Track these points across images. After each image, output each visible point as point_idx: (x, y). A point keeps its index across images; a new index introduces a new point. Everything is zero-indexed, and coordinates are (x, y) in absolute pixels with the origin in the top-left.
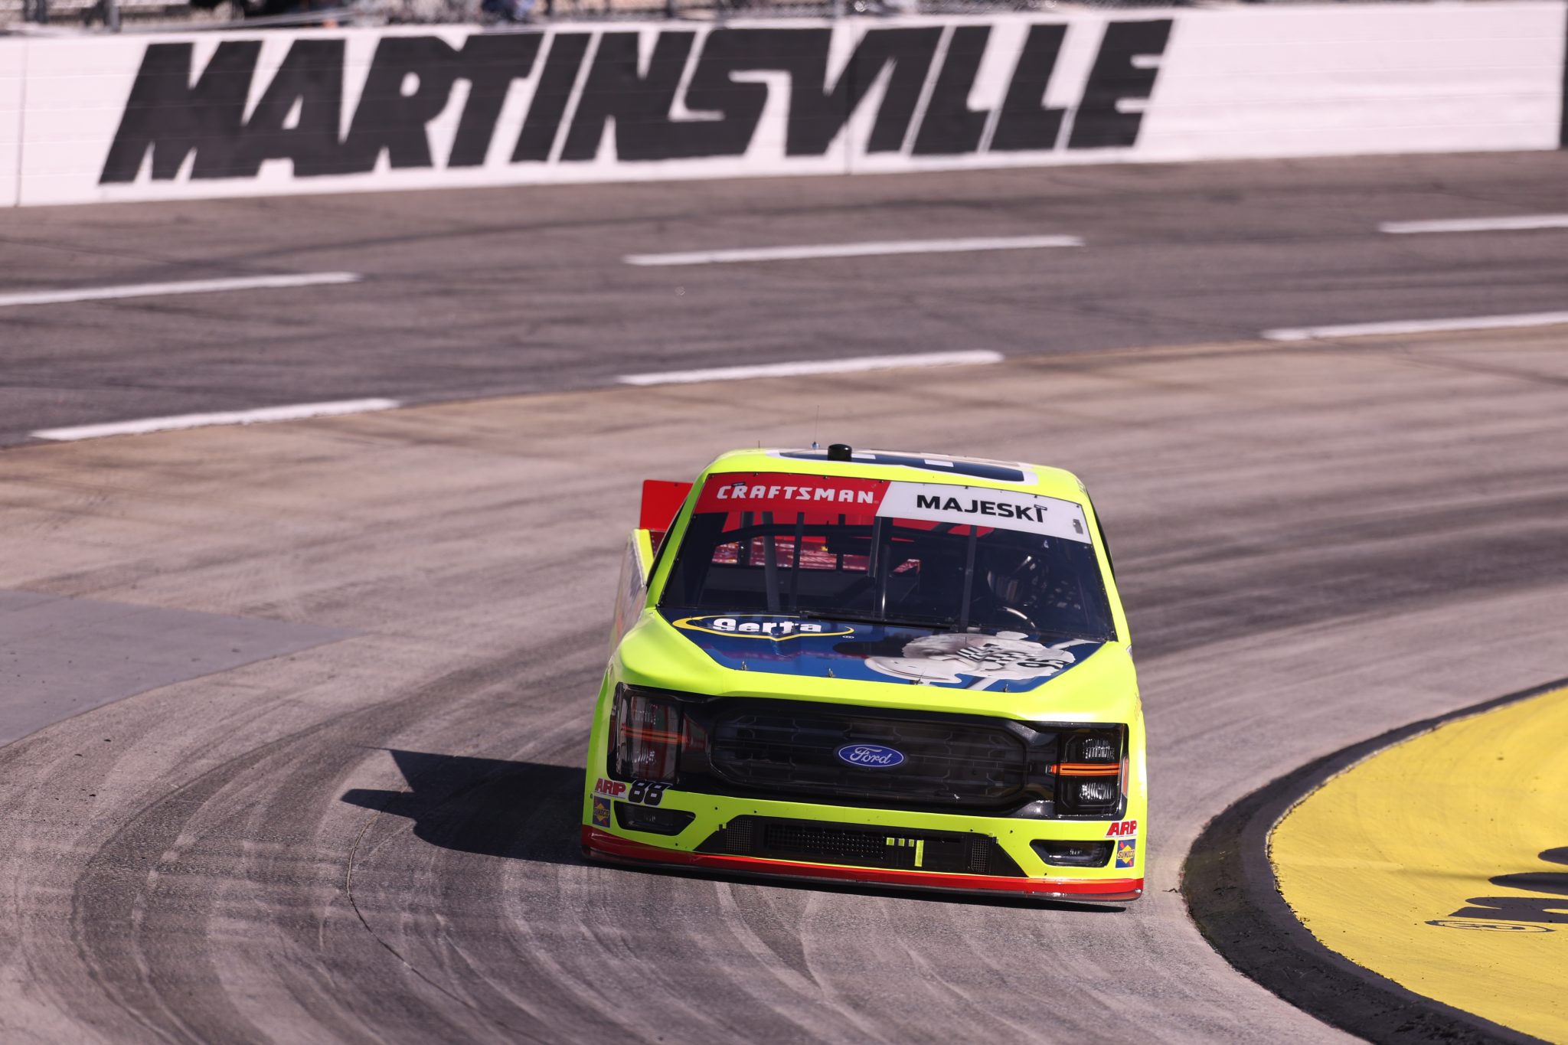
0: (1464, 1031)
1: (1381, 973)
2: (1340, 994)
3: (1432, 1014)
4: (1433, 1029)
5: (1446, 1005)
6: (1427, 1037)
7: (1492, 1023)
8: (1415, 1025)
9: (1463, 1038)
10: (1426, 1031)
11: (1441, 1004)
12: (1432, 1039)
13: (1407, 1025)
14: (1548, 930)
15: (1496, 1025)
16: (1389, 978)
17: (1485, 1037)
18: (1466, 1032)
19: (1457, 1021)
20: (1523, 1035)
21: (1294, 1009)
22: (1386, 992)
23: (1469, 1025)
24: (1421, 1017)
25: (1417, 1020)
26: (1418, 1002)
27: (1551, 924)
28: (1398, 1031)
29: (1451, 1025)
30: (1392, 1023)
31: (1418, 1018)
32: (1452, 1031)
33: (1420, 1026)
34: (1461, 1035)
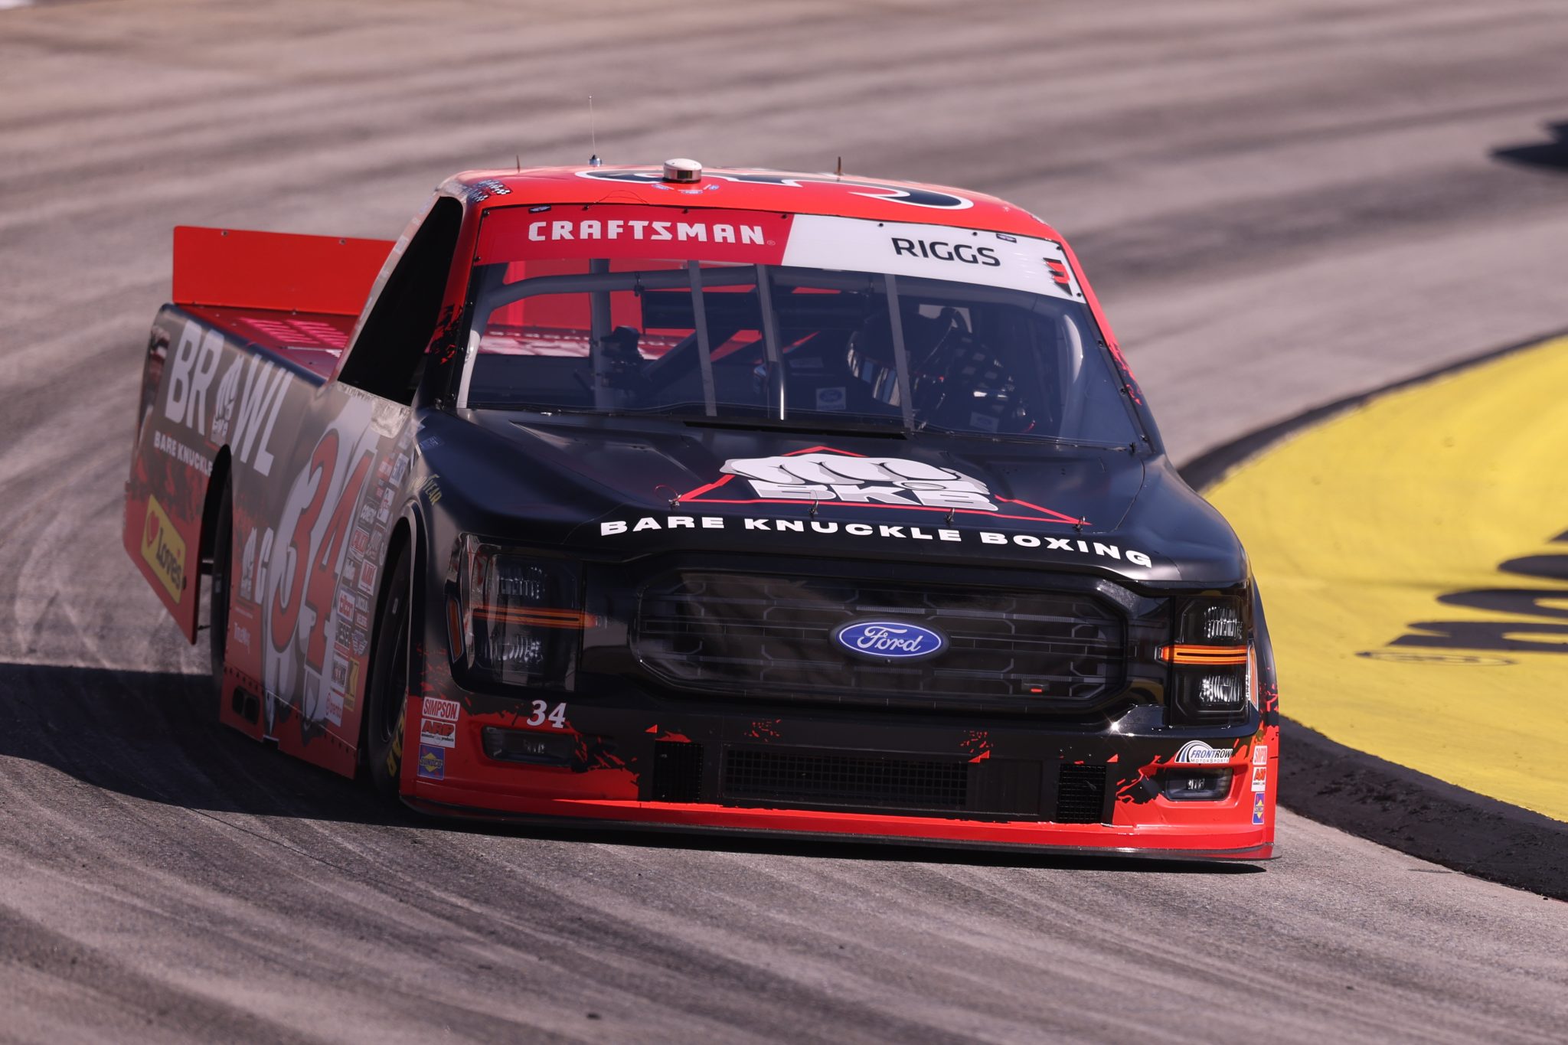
0: (1405, 792)
3: (1364, 771)
4: (1365, 790)
5: (1381, 759)
6: (1358, 801)
7: (1440, 781)
8: (1343, 786)
9: (1403, 801)
10: (1356, 793)
11: (1375, 759)
12: (1364, 803)
13: (1333, 786)
15: (1445, 784)
17: (1430, 799)
19: (1396, 781)
22: (1306, 745)
23: (1411, 785)
24: (1350, 775)
25: (1345, 779)
26: (1346, 757)
28: (1321, 793)
29: (1389, 785)
30: (1314, 783)
31: (1347, 776)
32: (1390, 792)
33: (1349, 787)
34: (1401, 797)
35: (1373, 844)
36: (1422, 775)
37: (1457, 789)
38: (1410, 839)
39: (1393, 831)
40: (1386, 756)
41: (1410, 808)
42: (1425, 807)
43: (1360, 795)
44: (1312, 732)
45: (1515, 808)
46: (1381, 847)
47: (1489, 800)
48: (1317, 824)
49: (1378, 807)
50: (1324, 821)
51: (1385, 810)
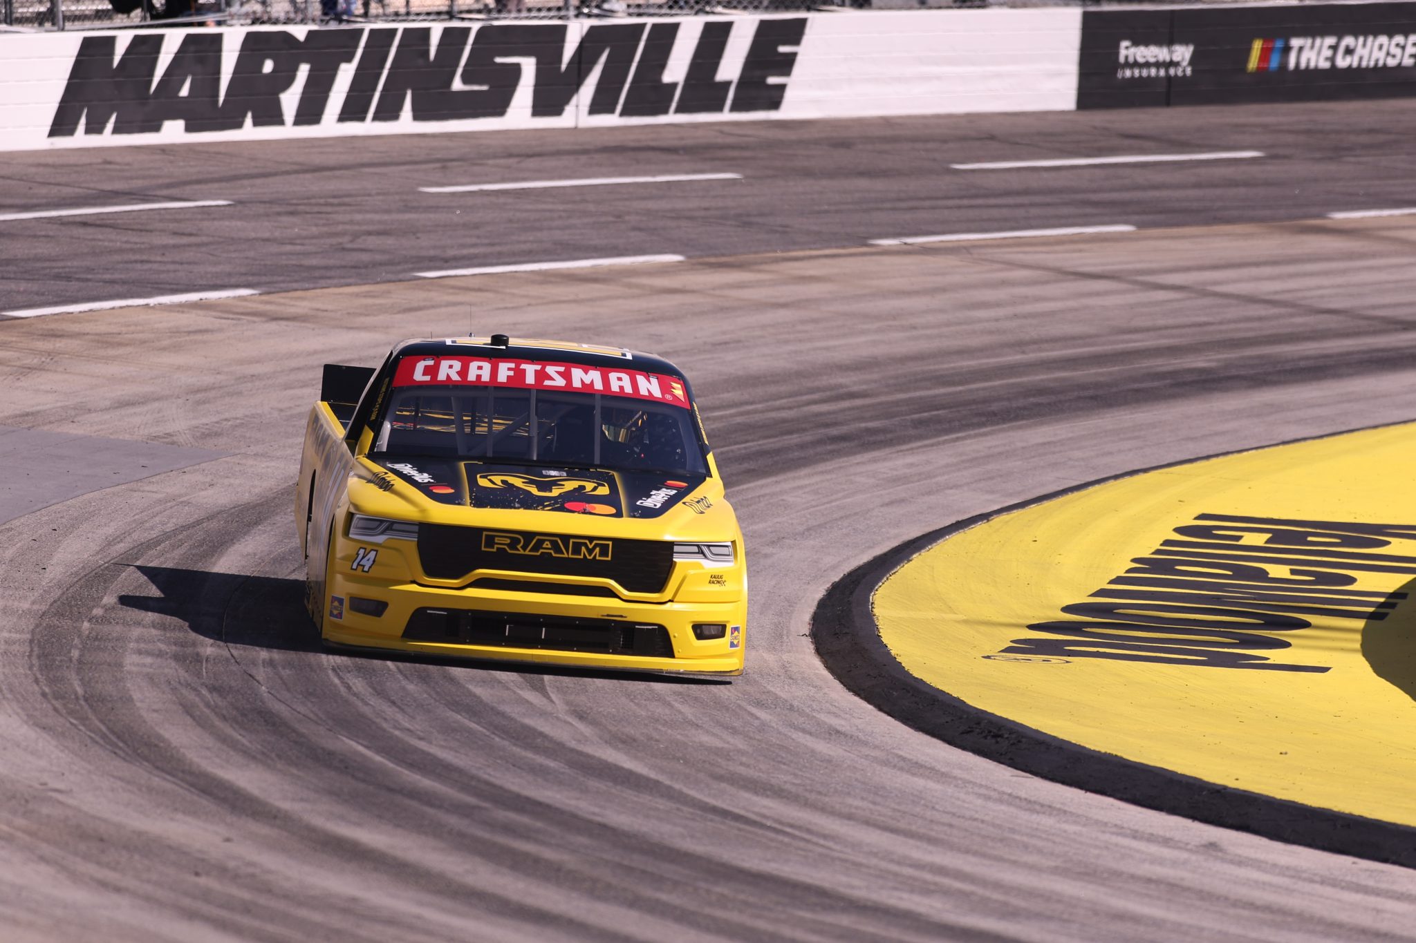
1: (950, 693)
2: (921, 707)
3: (986, 721)
4: (986, 732)
7: (1028, 727)
9: (1007, 738)
11: (992, 715)
14: (1067, 662)
16: (956, 696)
17: (1023, 737)
18: (1010, 734)
20: (1050, 735)
21: (889, 718)
22: (954, 706)
24: (978, 724)
26: (976, 713)
27: (1070, 658)
28: (963, 733)
32: (1000, 733)
33: (978, 730)
34: (1006, 736)
35: (991, 761)
36: (1018, 723)
37: (1037, 731)
38: (1011, 759)
39: (1001, 754)
40: (999, 714)
41: (1011, 742)
42: (1019, 741)
43: (984, 734)
44: (958, 699)
45: (1069, 743)
46: (995, 763)
47: (1055, 738)
48: (960, 750)
49: (993, 741)
50: (964, 748)
51: (997, 742)
